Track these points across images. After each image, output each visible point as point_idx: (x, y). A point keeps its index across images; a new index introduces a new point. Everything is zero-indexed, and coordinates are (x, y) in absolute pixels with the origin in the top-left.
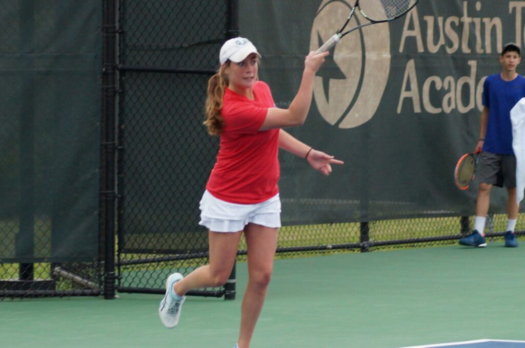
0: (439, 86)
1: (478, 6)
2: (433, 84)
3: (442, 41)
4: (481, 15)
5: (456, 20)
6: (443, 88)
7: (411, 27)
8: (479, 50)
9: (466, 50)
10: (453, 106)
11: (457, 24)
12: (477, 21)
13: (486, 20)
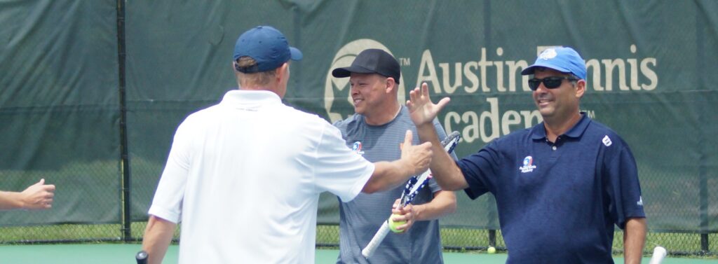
0: (457, 120)
1: (500, 52)
2: (452, 119)
3: (458, 83)
4: (503, 59)
5: (474, 64)
6: (462, 122)
7: (427, 73)
8: (501, 88)
9: (485, 89)
10: (476, 136)
11: (476, 68)
12: (499, 65)
13: (510, 64)
